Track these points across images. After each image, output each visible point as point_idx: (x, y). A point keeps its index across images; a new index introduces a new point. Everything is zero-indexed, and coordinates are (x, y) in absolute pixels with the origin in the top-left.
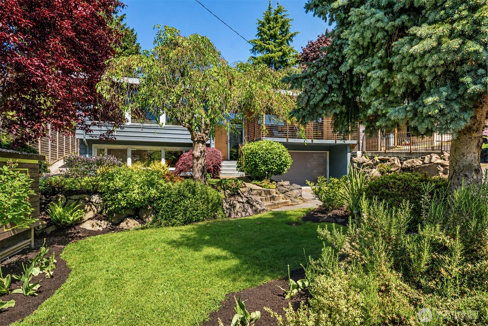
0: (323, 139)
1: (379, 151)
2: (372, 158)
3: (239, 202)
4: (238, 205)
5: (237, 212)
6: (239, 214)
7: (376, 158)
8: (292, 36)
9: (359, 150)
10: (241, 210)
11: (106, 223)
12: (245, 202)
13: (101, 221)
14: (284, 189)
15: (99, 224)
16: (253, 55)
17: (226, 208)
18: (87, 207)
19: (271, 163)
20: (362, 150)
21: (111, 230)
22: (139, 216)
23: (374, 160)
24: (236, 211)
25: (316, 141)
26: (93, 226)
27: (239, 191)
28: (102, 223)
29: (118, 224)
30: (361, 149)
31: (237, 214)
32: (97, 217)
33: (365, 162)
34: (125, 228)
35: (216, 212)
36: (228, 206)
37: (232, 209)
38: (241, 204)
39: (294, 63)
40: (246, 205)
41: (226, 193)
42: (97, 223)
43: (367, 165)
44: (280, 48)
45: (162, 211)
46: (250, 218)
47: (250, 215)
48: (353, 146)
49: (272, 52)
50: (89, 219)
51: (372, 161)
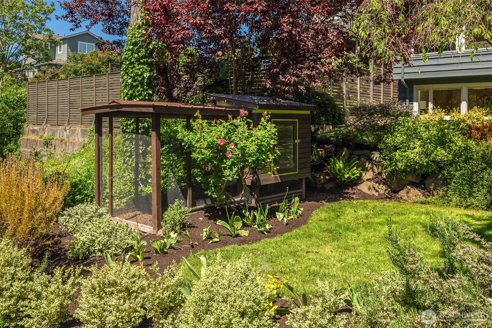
11: (384, 188)
13: (379, 184)
15: (377, 188)
18: (369, 164)
21: (387, 197)
22: (425, 186)
26: (370, 189)
28: (380, 187)
29: (397, 192)
32: (377, 178)
34: (404, 198)
42: (374, 186)
45: (455, 182)
50: (367, 180)
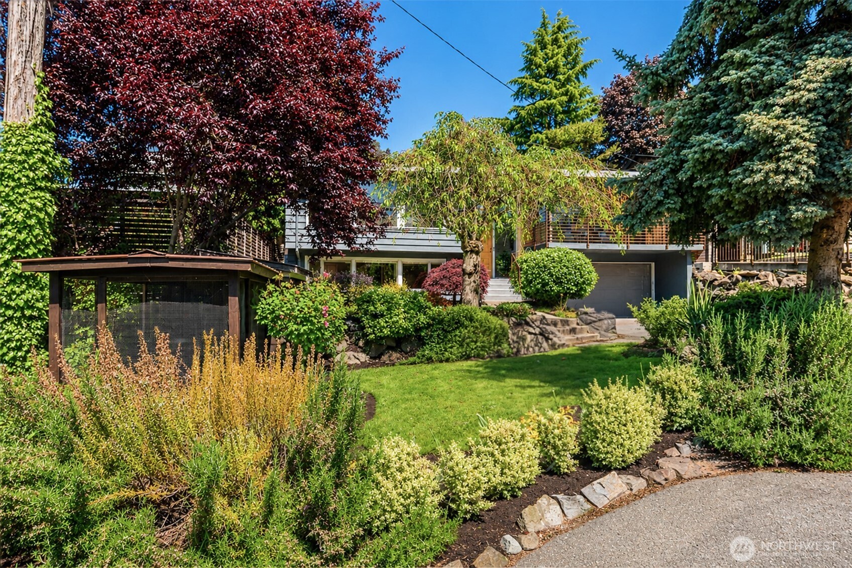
0: (645, 243)
1: (742, 262)
2: (729, 272)
3: (530, 333)
4: (529, 337)
5: (528, 346)
6: (531, 349)
7: (736, 273)
8: (585, 67)
9: (707, 260)
10: (532, 344)
11: (364, 355)
12: (537, 333)
13: (358, 352)
14: (589, 318)
16: (517, 103)
17: (513, 341)
19: (568, 281)
20: (712, 261)
23: (733, 276)
24: (526, 346)
25: (634, 247)
26: (350, 358)
27: (528, 320)
28: (359, 355)
30: (710, 260)
31: (528, 349)
32: (353, 348)
33: (716, 280)
35: (500, 346)
36: (515, 338)
37: (521, 343)
38: (533, 336)
39: (589, 112)
40: (540, 337)
41: (511, 322)
42: (354, 354)
43: (720, 285)
44: (565, 89)
46: (546, 354)
47: (545, 351)
48: (696, 254)
49: (551, 95)
50: (342, 350)
51: (729, 278)
